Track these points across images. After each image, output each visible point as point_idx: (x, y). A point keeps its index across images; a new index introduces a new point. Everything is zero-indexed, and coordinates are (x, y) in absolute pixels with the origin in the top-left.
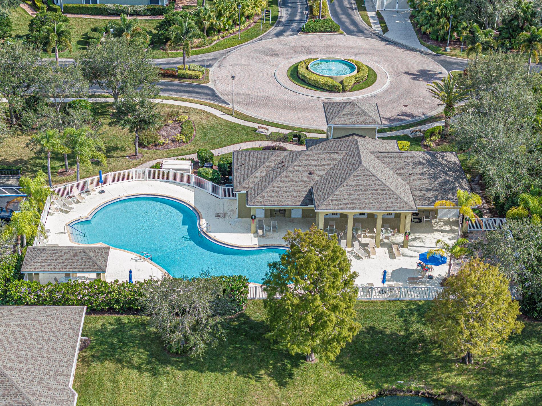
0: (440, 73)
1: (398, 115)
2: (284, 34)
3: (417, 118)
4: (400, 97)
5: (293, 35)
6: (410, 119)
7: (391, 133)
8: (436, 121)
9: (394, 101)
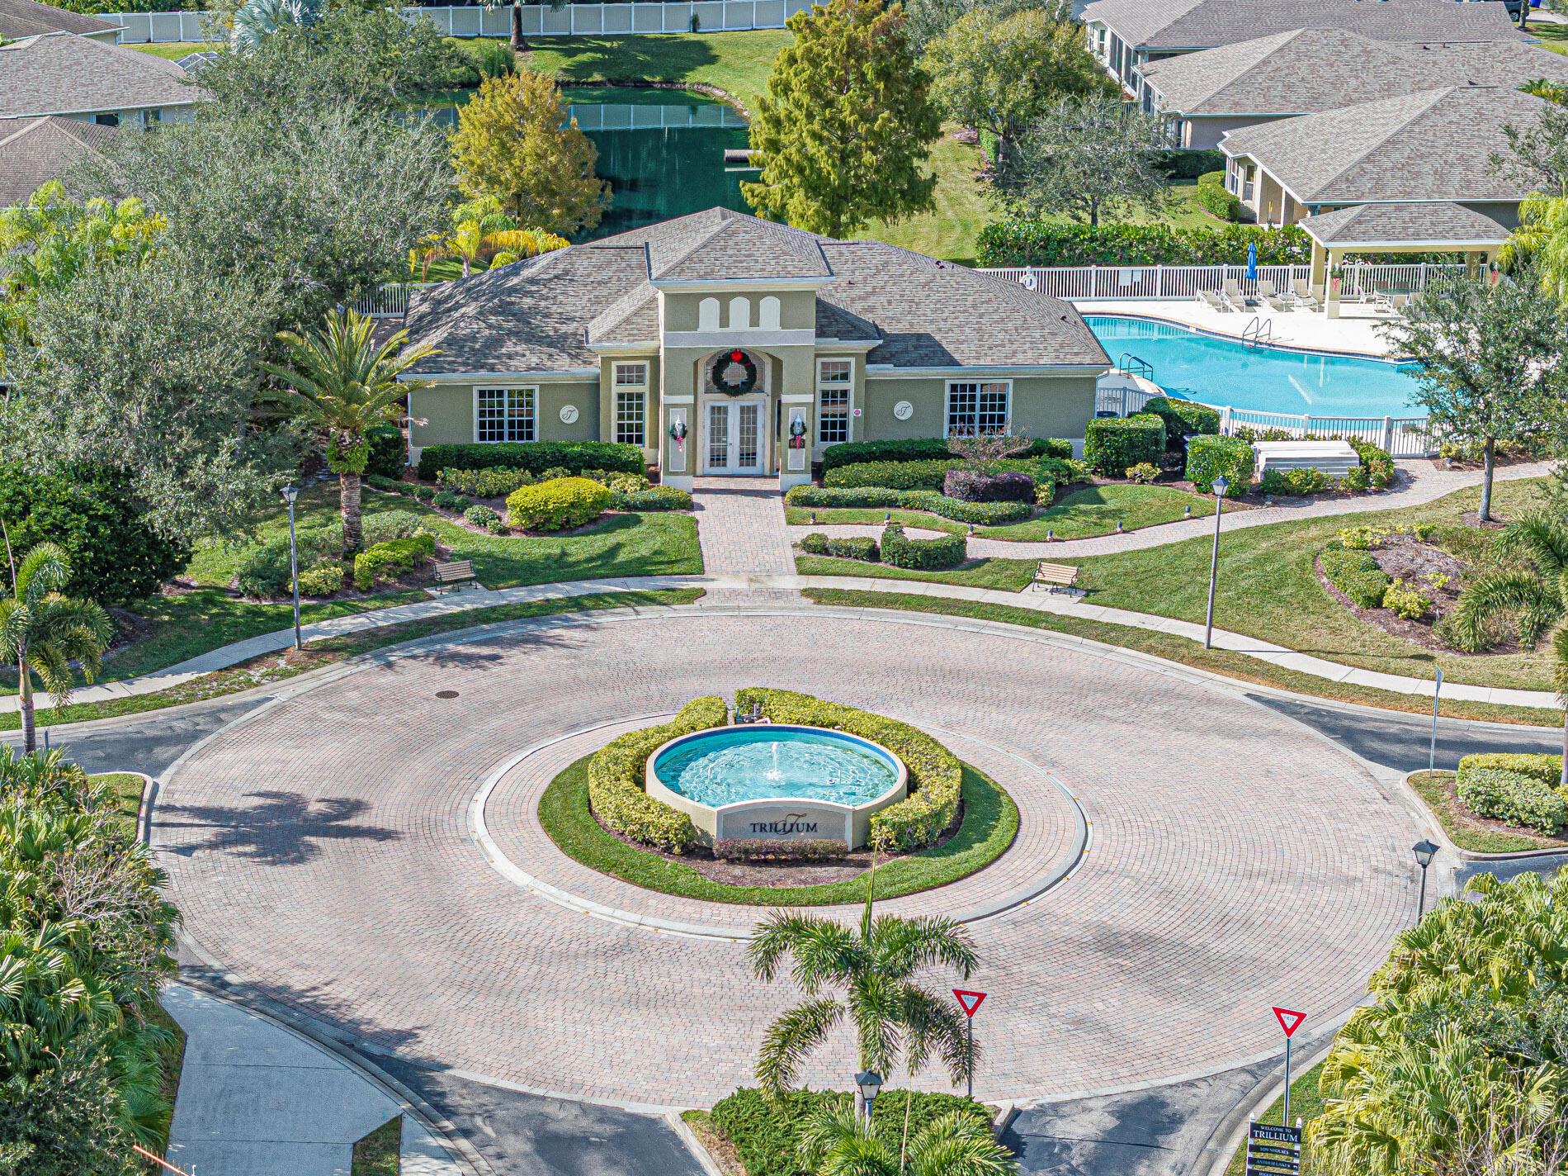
0: (187, 850)
1: (494, 658)
2: (1111, 1122)
3: (419, 651)
4: (459, 725)
5: (1042, 1111)
6: (451, 647)
7: (550, 596)
8: (349, 635)
9: (494, 708)
